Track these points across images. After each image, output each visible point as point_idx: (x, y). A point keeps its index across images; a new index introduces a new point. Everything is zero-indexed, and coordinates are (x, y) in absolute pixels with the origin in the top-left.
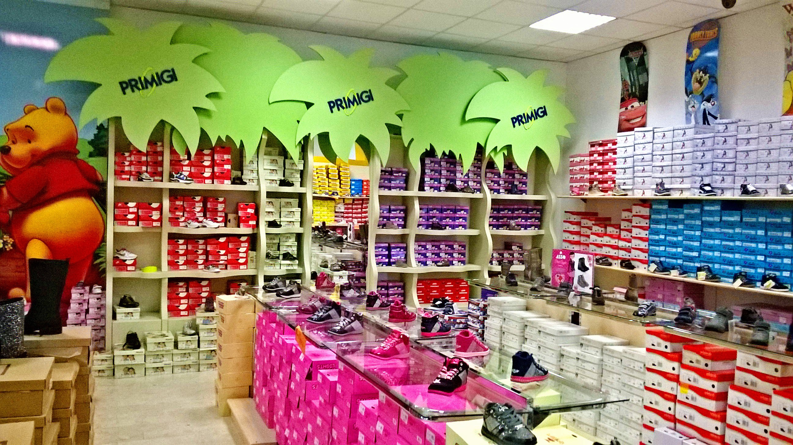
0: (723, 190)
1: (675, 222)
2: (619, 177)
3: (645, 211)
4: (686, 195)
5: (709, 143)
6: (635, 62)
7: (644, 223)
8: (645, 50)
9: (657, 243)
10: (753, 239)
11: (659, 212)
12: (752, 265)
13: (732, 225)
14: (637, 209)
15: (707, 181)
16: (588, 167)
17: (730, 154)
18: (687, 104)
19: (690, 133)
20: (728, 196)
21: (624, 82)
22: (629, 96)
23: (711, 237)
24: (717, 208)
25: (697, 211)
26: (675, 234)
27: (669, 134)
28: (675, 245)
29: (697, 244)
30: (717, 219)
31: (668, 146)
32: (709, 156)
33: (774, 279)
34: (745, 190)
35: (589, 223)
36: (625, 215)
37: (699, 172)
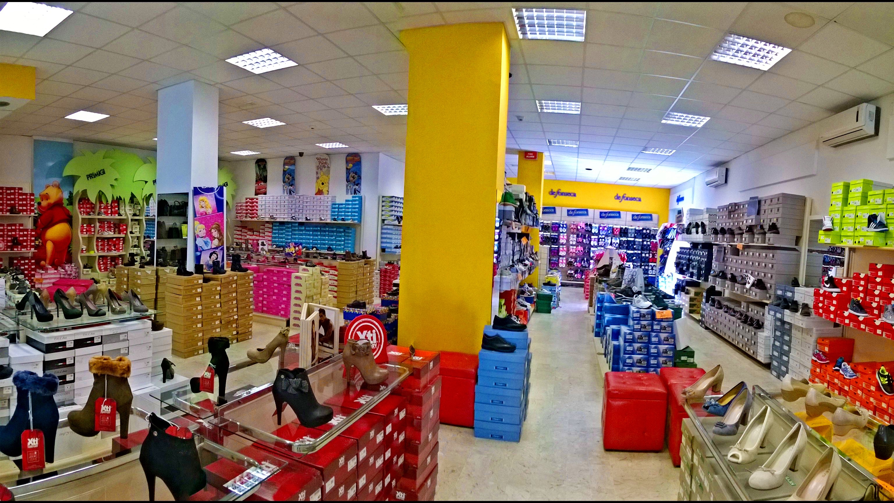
0: (299, 219)
1: (282, 230)
2: (259, 213)
3: (271, 226)
4: (286, 220)
5: (294, 202)
6: (262, 167)
7: (270, 230)
8: (266, 162)
9: (275, 238)
10: (309, 235)
11: (275, 226)
12: (309, 244)
13: (302, 230)
14: (267, 225)
15: (293, 215)
16: (245, 208)
17: (301, 206)
18: (284, 186)
19: (287, 198)
20: (300, 221)
21: (257, 174)
22: (259, 179)
23: (295, 235)
24: (297, 225)
25: (290, 226)
26: (282, 234)
27: (279, 198)
28: (282, 238)
29: (290, 237)
30: (297, 228)
31: (279, 202)
32: (294, 206)
33: (316, 247)
34: (307, 219)
35: (246, 231)
36: (262, 227)
37: (290, 212)
